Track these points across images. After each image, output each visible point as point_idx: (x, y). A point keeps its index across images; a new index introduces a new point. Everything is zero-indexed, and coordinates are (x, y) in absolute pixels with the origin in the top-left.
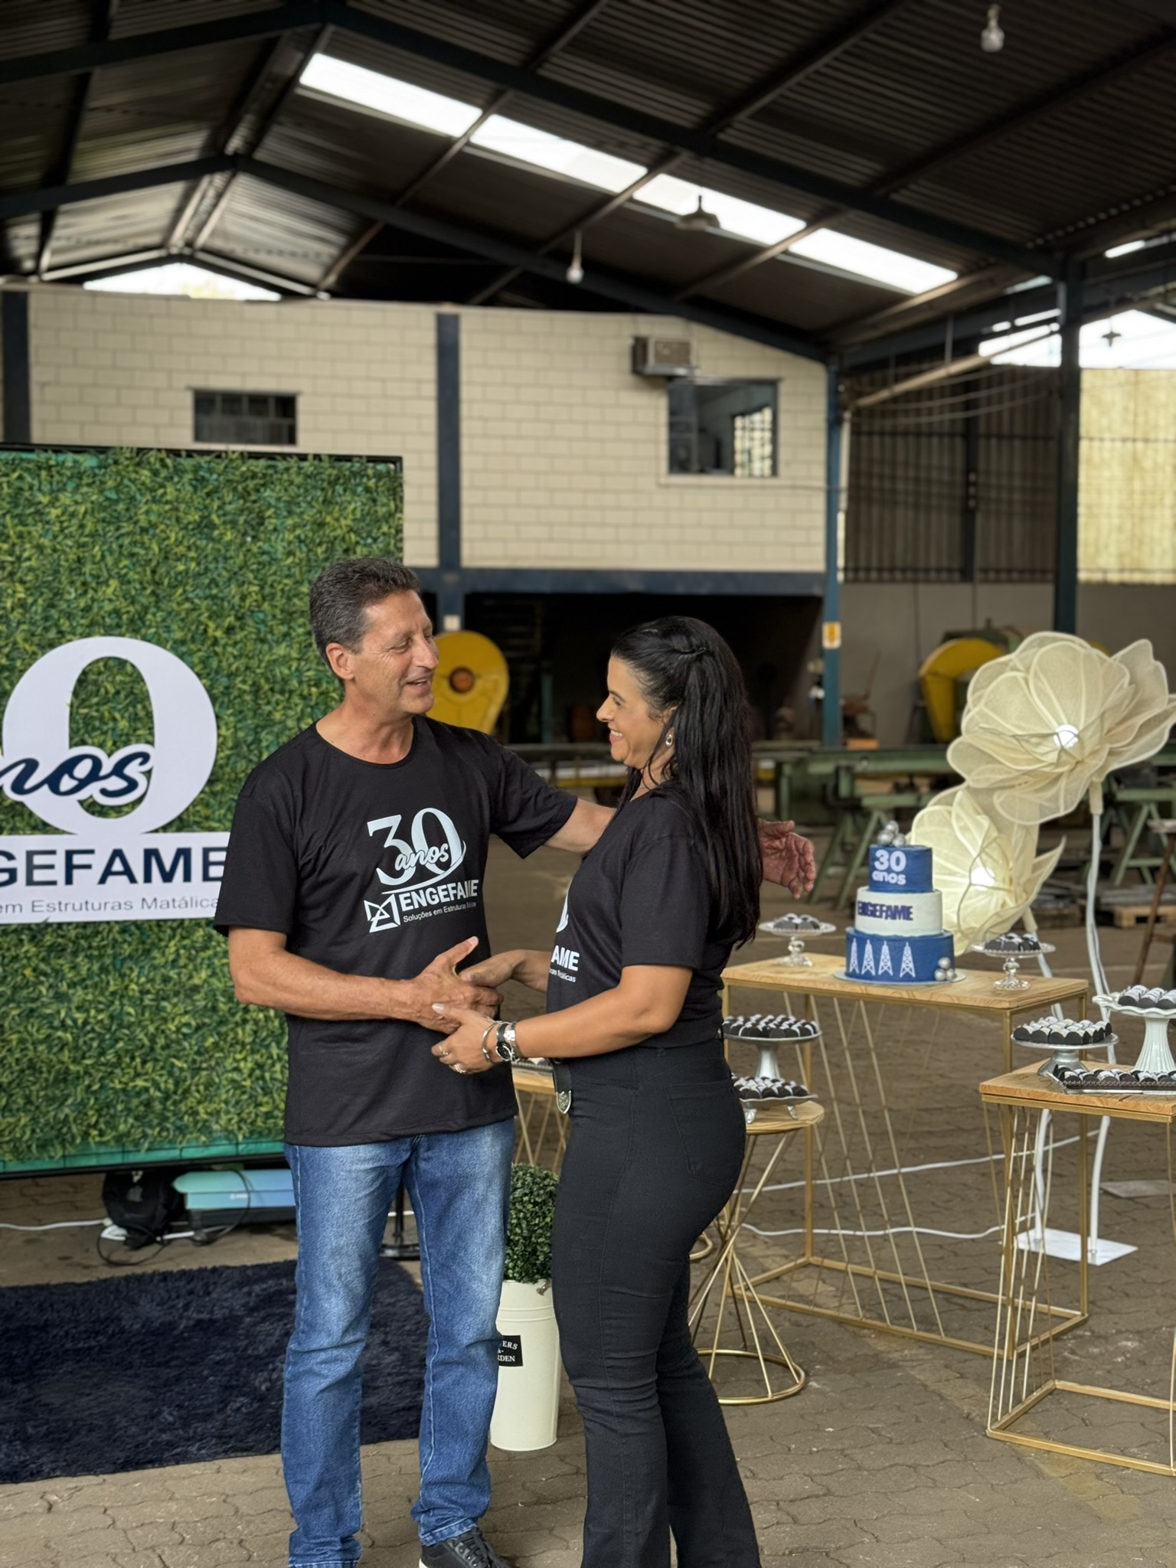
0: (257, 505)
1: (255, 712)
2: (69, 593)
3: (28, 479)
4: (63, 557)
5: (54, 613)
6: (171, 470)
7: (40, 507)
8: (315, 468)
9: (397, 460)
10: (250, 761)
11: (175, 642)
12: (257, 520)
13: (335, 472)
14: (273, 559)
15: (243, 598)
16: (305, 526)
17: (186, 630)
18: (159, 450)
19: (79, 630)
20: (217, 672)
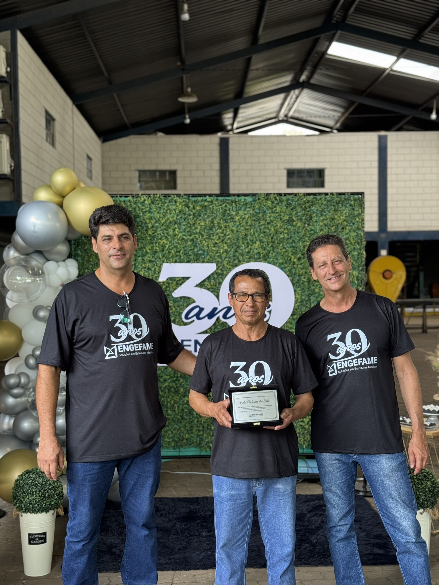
0: (309, 213)
1: (309, 288)
2: (242, 247)
3: (228, 206)
4: (240, 234)
5: (237, 254)
6: (278, 201)
7: (232, 216)
8: (331, 198)
9: (362, 194)
10: (307, 307)
11: (280, 263)
12: (309, 218)
13: (338, 199)
14: (315, 232)
15: (304, 247)
16: (327, 220)
17: (283, 259)
18: (274, 194)
19: (246, 260)
20: (295, 274)
